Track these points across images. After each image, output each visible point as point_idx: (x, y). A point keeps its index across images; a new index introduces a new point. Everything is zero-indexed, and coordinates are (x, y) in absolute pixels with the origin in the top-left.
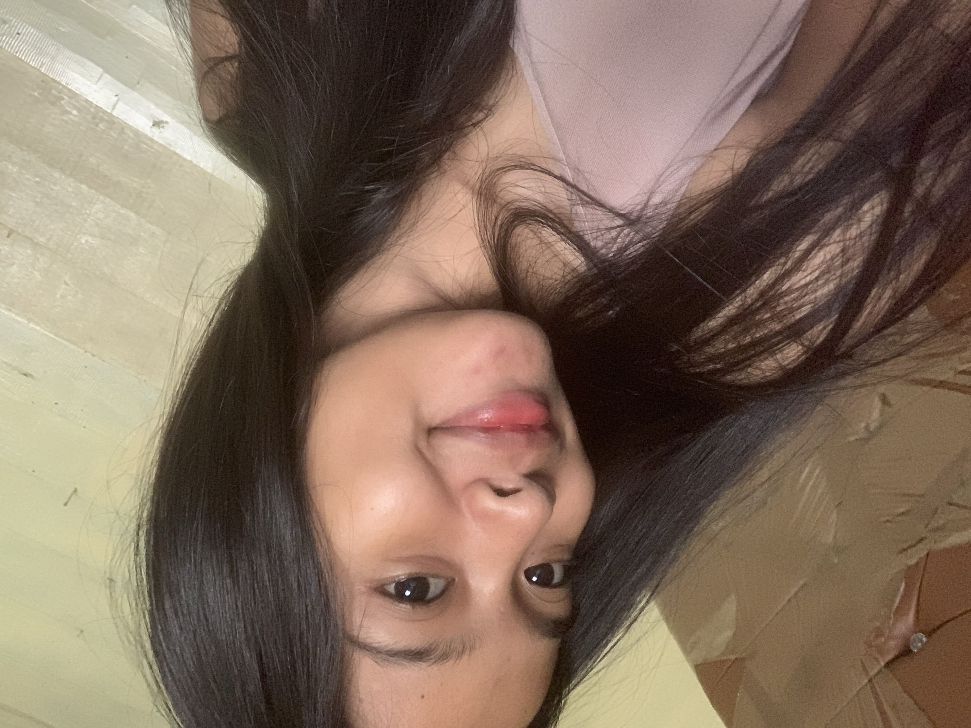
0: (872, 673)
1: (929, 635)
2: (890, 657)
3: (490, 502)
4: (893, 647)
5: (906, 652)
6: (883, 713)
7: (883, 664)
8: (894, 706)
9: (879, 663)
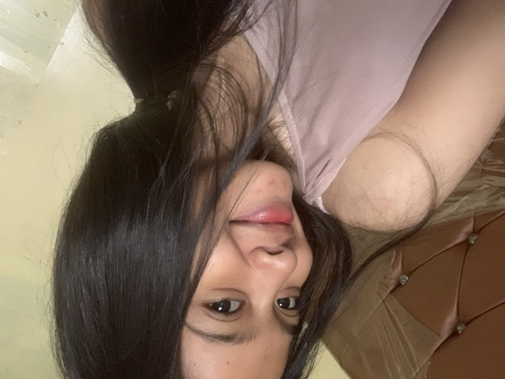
0: (384, 298)
1: (409, 275)
2: (392, 288)
3: (266, 259)
4: (392, 284)
5: (399, 285)
6: (390, 315)
7: (389, 292)
8: (395, 311)
9: (387, 291)
